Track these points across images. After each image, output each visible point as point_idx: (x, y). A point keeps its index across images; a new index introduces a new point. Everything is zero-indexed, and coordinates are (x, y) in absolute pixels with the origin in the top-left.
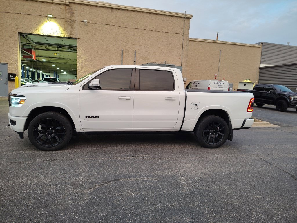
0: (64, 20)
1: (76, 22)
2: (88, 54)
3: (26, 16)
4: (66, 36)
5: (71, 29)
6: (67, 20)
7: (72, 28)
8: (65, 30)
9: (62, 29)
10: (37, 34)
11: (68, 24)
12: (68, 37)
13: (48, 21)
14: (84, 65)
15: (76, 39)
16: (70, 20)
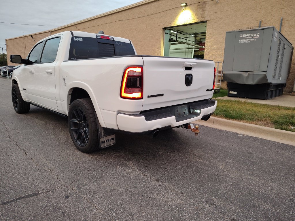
0: (197, 4)
1: (208, 2)
2: (217, 36)
3: (168, 11)
4: (197, 21)
5: (203, 12)
6: (199, 4)
7: (203, 10)
8: (196, 15)
9: (194, 15)
10: (175, 25)
11: (200, 8)
12: (199, 22)
13: (183, 11)
14: (211, 49)
15: (206, 22)
16: (202, 3)
